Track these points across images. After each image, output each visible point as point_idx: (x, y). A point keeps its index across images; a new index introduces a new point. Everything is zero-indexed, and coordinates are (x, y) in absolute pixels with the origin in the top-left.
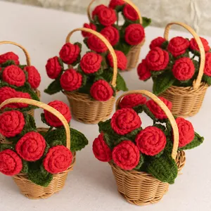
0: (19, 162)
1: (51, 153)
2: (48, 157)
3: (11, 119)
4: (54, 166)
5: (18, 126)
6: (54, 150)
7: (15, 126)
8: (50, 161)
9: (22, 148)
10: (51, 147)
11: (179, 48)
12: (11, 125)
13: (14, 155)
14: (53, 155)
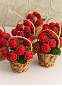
0: (17, 55)
1: (27, 52)
2: (26, 53)
3: (14, 42)
4: (28, 57)
5: (16, 45)
6: (28, 51)
7: (15, 44)
8: (27, 55)
9: (18, 51)
10: (27, 51)
11: (53, 25)
12: (13, 44)
13: (15, 53)
14: (28, 53)
